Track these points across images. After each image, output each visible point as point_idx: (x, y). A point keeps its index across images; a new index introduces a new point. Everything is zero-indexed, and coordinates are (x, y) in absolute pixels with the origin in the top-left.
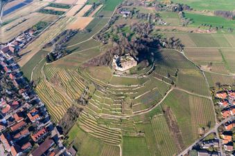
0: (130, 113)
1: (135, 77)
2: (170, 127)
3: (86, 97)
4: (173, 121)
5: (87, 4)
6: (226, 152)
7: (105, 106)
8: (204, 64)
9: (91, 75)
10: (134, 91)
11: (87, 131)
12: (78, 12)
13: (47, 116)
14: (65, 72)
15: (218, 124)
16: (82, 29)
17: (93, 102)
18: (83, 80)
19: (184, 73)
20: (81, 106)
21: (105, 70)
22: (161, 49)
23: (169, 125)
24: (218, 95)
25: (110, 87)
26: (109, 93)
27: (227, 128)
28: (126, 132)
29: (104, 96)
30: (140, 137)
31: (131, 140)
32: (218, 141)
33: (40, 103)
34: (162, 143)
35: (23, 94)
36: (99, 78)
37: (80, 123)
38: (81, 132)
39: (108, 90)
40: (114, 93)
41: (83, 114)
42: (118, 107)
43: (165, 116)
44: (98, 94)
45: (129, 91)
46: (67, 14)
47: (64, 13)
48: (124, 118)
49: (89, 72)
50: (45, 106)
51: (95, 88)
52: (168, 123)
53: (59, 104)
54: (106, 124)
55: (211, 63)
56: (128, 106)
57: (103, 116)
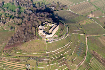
0: (75, 68)
1: (63, 38)
2: (103, 64)
4: (102, 59)
8: (89, 13)
9: (24, 52)
10: (69, 49)
18: (19, 61)
19: (84, 24)
21: (34, 44)
23: (101, 63)
25: (50, 54)
26: (52, 59)
29: (49, 64)
36: (35, 52)
39: (49, 58)
40: (56, 57)
43: (96, 58)
44: (43, 65)
45: (66, 51)
49: (20, 51)
51: (35, 61)
52: (100, 62)
55: (92, 12)
56: (70, 63)
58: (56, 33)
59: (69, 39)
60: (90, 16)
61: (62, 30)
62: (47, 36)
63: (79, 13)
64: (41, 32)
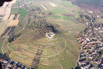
0: (59, 52)
1: (56, 39)
3: (40, 52)
5: (11, 14)
6: (87, 54)
7: (49, 53)
9: (39, 42)
10: (57, 44)
11: (46, 65)
12: (9, 18)
13: (23, 67)
14: (23, 45)
15: (82, 47)
16: (16, 25)
17: (44, 53)
18: (36, 46)
19: (66, 35)
20: (39, 56)
21: (43, 39)
22: (55, 28)
24: (77, 39)
25: (49, 45)
26: (49, 47)
27: (84, 48)
28: (60, 59)
29: (48, 49)
30: (65, 59)
31: (63, 62)
32: (84, 52)
33: (15, 62)
34: (72, 59)
35: (4, 61)
36: (43, 43)
37: (41, 63)
38: (43, 66)
40: (51, 47)
41: (41, 59)
42: (54, 51)
43: (68, 50)
44: (45, 49)
45: (56, 45)
46: (3, 20)
47: (1, 19)
48: (58, 55)
49: (37, 42)
50: (19, 63)
51: (42, 47)
52: (70, 52)
53: (27, 59)
54: (52, 59)
55: (70, 30)
56: (57, 50)
57: (50, 57)
58: (53, 37)
59: (58, 40)
60: (70, 32)
61: (56, 36)
62: (49, 37)
63: (65, 30)
64: (47, 35)
